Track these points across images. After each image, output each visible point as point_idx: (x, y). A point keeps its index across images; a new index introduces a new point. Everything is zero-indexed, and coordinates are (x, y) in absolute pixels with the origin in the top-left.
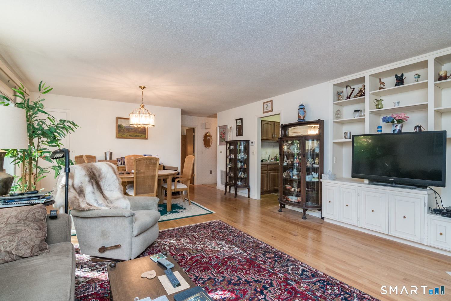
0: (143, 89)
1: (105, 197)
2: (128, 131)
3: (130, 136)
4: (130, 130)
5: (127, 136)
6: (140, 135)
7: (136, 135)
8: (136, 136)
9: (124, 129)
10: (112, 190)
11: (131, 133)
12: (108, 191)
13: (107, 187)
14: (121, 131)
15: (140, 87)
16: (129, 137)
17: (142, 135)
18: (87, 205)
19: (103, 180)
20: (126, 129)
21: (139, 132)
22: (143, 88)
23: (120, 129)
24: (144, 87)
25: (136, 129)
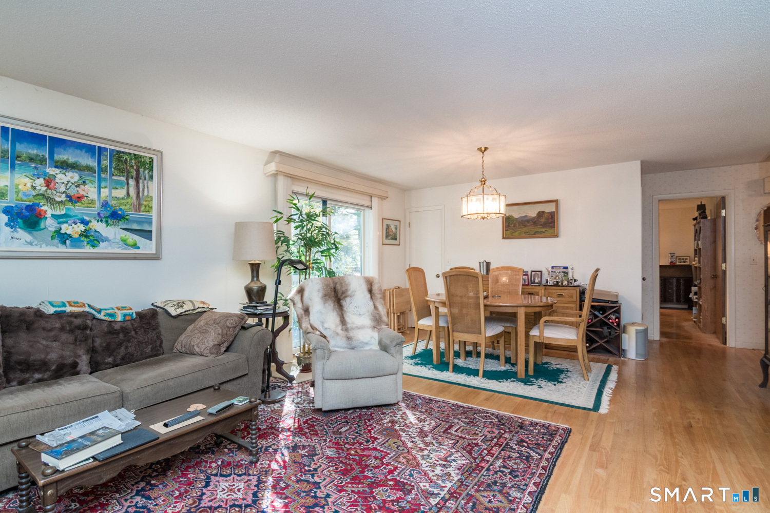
0: (483, 153)
1: (343, 322)
2: (521, 225)
3: (525, 233)
4: (526, 223)
5: (520, 234)
6: (543, 230)
7: (536, 230)
8: (536, 233)
9: (515, 222)
10: (360, 315)
11: (526, 228)
12: (353, 314)
13: (353, 309)
14: (510, 227)
15: (480, 149)
16: (524, 235)
17: (547, 229)
18: (309, 326)
19: (348, 299)
20: (519, 222)
21: (541, 225)
22: (485, 151)
23: (509, 223)
24: (486, 149)
25: (536, 220)
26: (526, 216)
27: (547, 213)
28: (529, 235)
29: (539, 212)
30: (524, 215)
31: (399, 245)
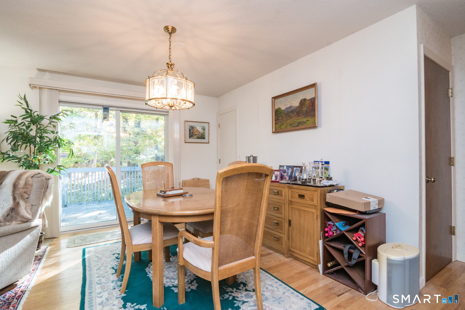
0: (170, 34)
2: (287, 116)
4: (291, 114)
5: (286, 127)
6: (305, 120)
7: (299, 121)
9: (282, 114)
14: (279, 120)
15: (166, 28)
17: (309, 119)
20: (285, 114)
21: (303, 114)
23: (277, 116)
25: (298, 109)
26: (291, 107)
27: (308, 100)
28: (293, 126)
29: (301, 101)
30: (289, 106)
31: (209, 143)
